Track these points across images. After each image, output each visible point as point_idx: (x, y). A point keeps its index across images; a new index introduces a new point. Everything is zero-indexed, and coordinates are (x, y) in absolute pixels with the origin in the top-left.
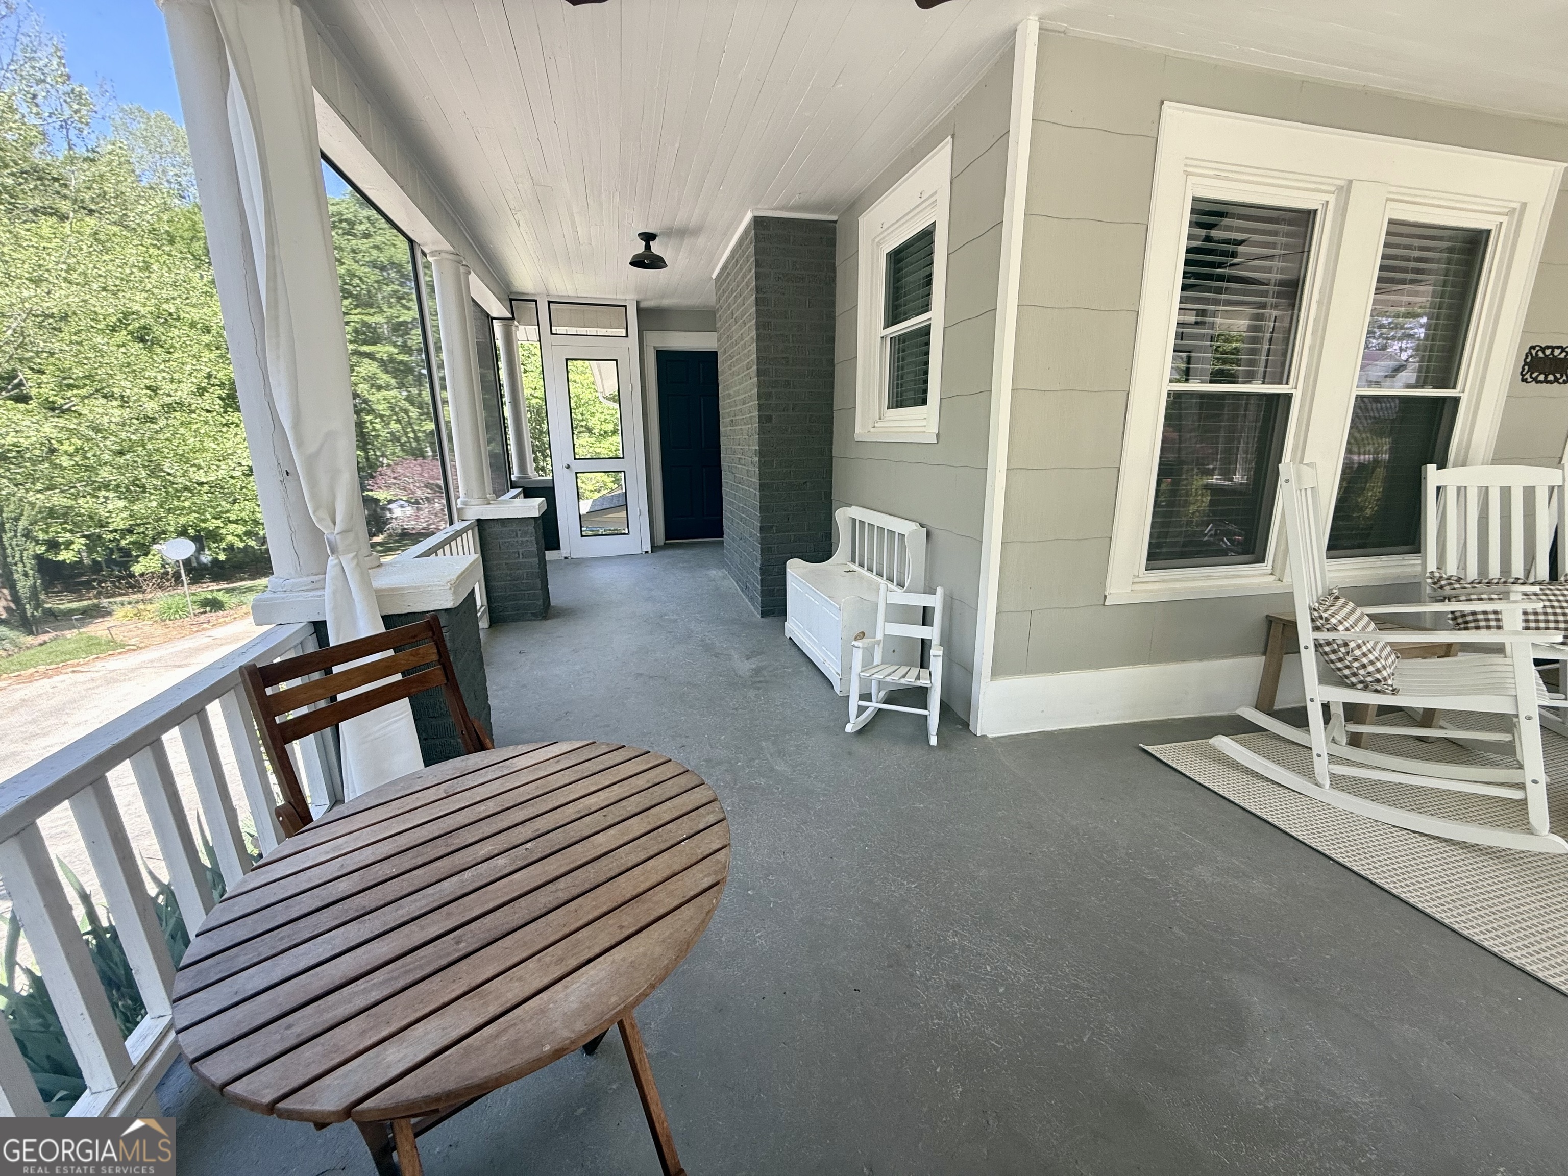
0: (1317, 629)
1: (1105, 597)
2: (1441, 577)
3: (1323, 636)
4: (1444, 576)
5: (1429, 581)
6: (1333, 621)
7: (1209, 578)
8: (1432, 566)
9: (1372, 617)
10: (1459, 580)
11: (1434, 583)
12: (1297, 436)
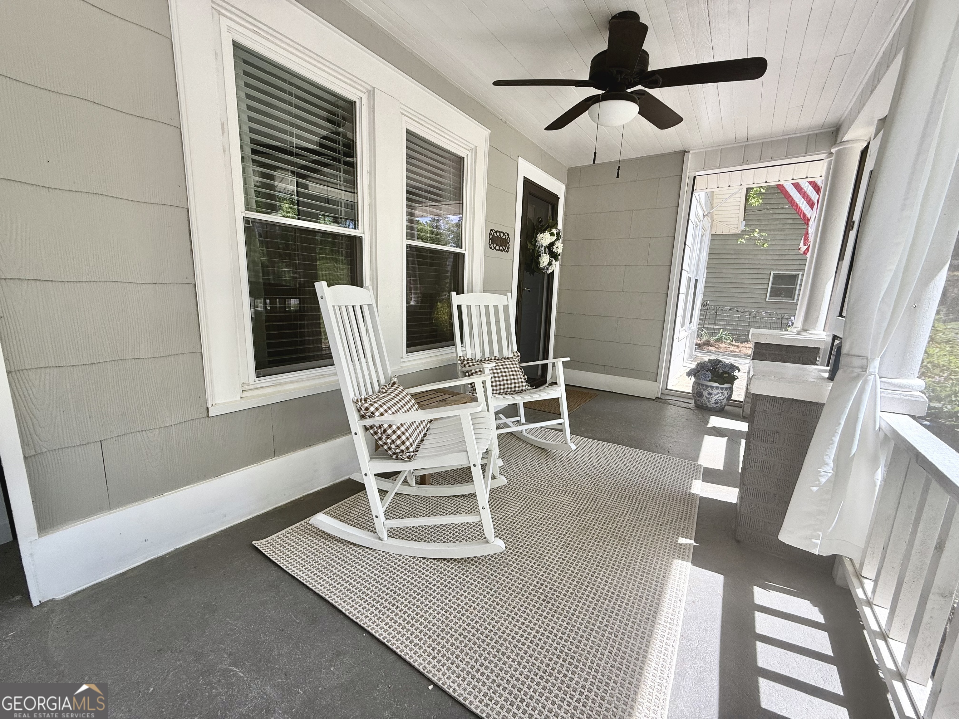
0: (363, 417)
1: (208, 408)
2: (464, 359)
3: (368, 422)
4: (466, 359)
5: (459, 362)
6: (372, 409)
7: (322, 376)
8: (460, 354)
9: (414, 396)
10: (472, 360)
11: (462, 363)
12: (371, 269)
